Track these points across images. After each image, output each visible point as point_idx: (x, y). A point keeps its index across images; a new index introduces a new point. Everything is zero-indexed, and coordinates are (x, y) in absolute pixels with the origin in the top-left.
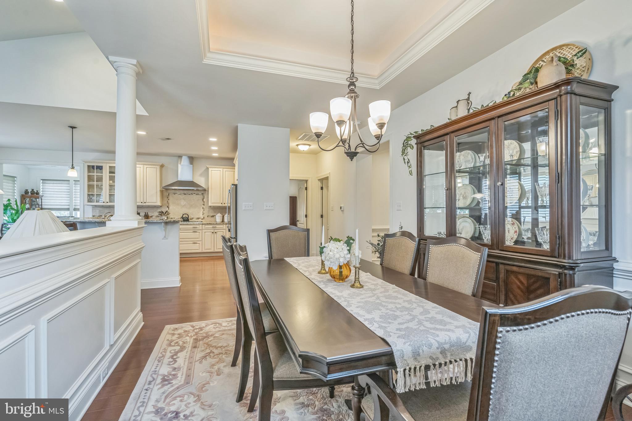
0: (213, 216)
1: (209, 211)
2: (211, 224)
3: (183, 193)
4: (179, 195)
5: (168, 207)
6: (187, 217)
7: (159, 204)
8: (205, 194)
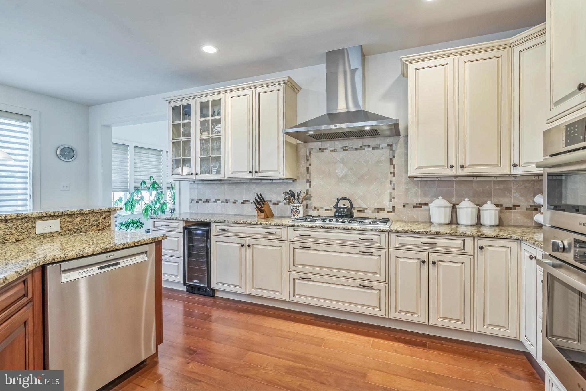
0: (419, 206)
1: (407, 191)
2: (418, 233)
3: (342, 148)
4: (333, 153)
5: (309, 182)
6: (347, 208)
7: (283, 173)
8: (396, 144)
